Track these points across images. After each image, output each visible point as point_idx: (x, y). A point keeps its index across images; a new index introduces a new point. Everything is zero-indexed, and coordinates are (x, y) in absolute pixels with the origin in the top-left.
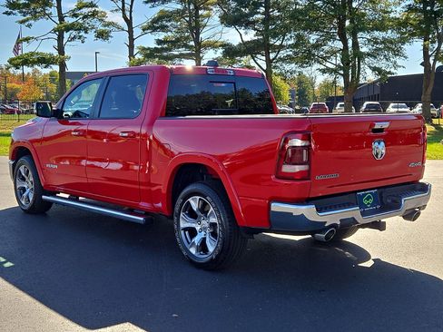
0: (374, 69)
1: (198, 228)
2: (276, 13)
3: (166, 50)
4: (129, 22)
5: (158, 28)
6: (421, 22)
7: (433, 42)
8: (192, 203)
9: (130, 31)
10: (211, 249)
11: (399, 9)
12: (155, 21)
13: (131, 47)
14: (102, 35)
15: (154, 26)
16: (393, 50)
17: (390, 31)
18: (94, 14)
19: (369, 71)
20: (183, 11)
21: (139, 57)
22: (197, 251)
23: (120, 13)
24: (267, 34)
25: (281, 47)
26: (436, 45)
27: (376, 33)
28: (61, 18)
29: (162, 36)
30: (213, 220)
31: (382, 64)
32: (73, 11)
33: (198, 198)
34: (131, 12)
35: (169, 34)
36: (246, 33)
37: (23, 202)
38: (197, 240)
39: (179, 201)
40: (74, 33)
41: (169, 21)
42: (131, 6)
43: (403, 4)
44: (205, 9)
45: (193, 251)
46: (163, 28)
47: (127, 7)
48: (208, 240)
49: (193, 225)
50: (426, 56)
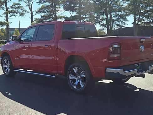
0: (117, 25)
1: (76, 79)
2: (83, 6)
3: (45, 19)
4: (31, 10)
5: (42, 12)
6: (133, 9)
7: (137, 15)
8: (74, 70)
9: (32, 13)
10: (82, 86)
11: (125, 4)
12: (40, 9)
13: (32, 19)
14: (22, 15)
15: (40, 11)
16: (124, 18)
17: (122, 12)
18: (19, 7)
19: (116, 26)
20: (50, 6)
21: (35, 22)
22: (76, 87)
23: (28, 7)
24: (80, 13)
25: (85, 18)
26: (138, 17)
27: (118, 13)
28: (7, 9)
29: (43, 14)
30: (83, 76)
31: (120, 23)
32: (12, 6)
33: (77, 68)
34: (32, 6)
35: (45, 14)
36: (73, 13)
37: (6, 73)
38: (76, 83)
39: (69, 69)
40: (12, 14)
41: (46, 9)
42: (32, 4)
43: (127, 3)
44: (58, 5)
45: (75, 87)
46: (44, 12)
47: (30, 4)
48: (81, 83)
49: (75, 78)
50: (135, 20)
